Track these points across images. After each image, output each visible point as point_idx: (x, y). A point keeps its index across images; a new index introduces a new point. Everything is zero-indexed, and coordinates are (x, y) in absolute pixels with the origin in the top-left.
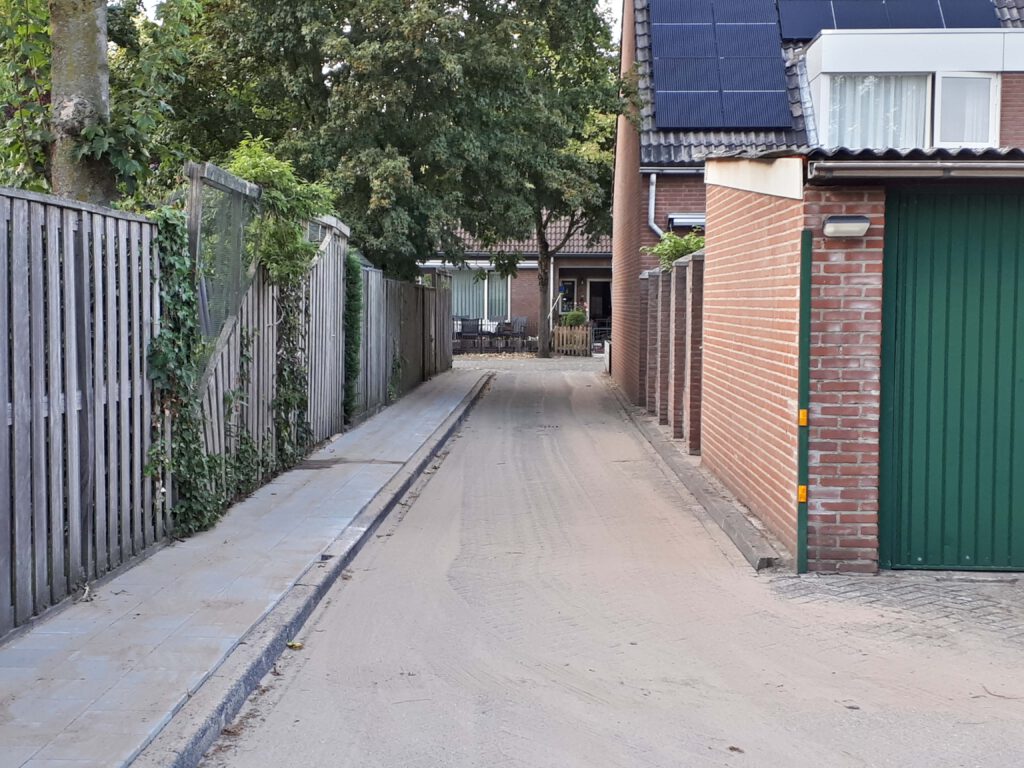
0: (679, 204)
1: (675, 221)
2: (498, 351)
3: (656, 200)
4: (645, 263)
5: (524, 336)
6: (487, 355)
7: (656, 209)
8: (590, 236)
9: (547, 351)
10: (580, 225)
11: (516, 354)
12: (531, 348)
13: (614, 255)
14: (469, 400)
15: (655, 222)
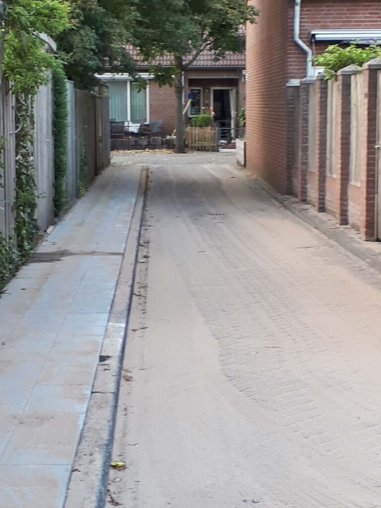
0: (320, 22)
1: (317, 36)
2: (143, 148)
3: (301, 18)
4: (291, 73)
5: (164, 136)
6: (133, 151)
7: (300, 26)
8: (217, 52)
9: (182, 147)
10: (209, 42)
11: (157, 150)
12: (169, 145)
13: (247, 66)
14: (142, 192)
15: (300, 38)
